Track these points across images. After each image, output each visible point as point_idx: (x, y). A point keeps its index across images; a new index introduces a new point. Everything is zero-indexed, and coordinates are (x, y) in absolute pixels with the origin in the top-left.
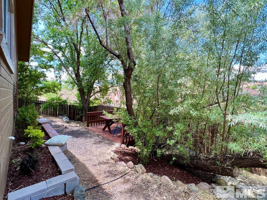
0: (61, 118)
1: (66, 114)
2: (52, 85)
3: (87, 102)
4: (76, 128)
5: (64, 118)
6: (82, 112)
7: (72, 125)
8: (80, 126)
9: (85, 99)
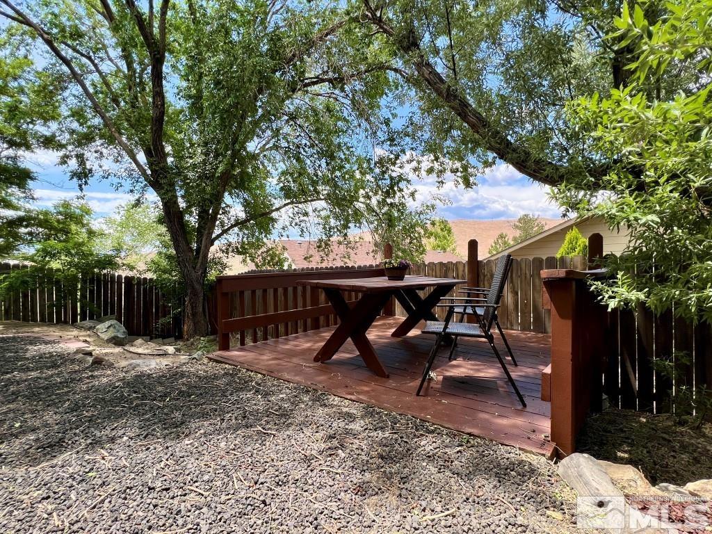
0: (90, 329)
1: (112, 313)
2: (60, 213)
3: (200, 261)
4: (158, 360)
5: (102, 327)
6: (181, 303)
7: (140, 351)
8: (178, 350)
9: (191, 249)
